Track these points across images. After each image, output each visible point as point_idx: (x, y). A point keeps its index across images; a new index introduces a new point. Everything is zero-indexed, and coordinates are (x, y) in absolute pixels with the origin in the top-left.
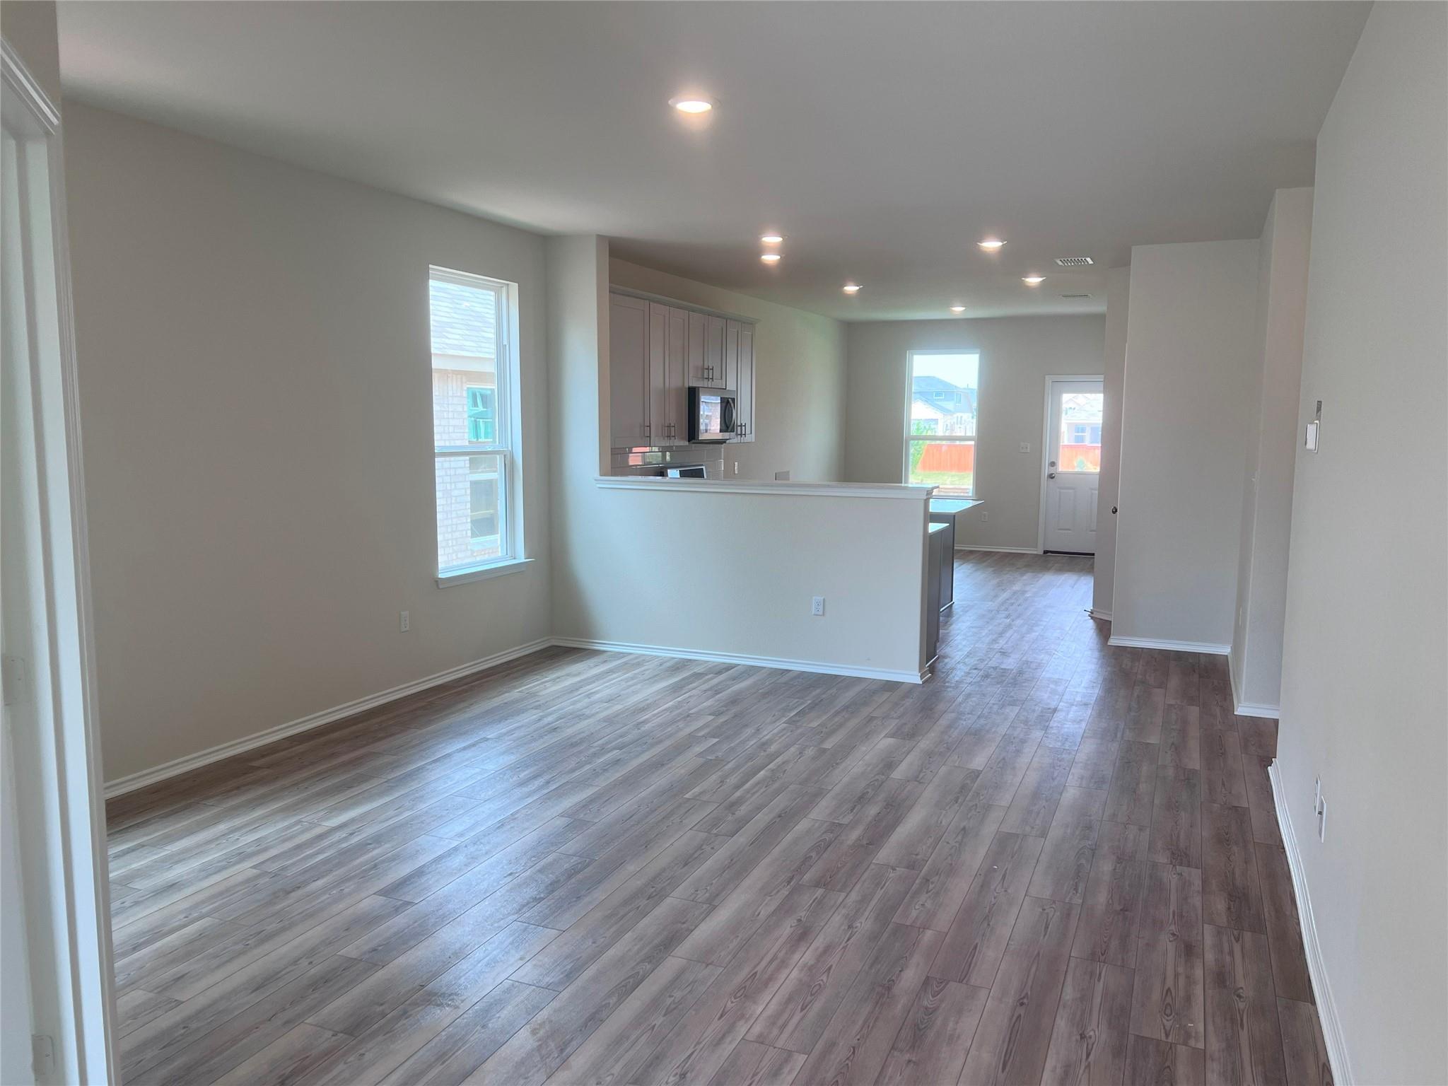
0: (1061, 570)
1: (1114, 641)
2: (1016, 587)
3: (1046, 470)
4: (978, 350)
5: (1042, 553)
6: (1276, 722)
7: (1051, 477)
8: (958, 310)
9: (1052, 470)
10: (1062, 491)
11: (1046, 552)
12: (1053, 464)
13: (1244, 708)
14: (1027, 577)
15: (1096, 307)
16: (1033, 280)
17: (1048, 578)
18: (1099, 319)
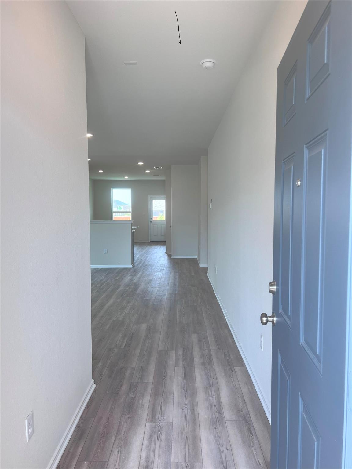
0: (156, 245)
1: (172, 257)
2: (147, 249)
3: (150, 220)
4: (131, 189)
5: (150, 242)
6: (208, 268)
7: (151, 222)
8: (126, 178)
9: (151, 220)
10: (154, 225)
11: (151, 242)
12: (151, 219)
13: (201, 266)
14: (148, 247)
15: (163, 178)
16: (148, 171)
17: (153, 247)
18: (164, 181)
